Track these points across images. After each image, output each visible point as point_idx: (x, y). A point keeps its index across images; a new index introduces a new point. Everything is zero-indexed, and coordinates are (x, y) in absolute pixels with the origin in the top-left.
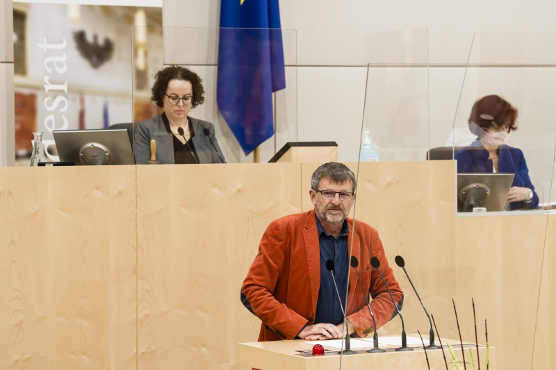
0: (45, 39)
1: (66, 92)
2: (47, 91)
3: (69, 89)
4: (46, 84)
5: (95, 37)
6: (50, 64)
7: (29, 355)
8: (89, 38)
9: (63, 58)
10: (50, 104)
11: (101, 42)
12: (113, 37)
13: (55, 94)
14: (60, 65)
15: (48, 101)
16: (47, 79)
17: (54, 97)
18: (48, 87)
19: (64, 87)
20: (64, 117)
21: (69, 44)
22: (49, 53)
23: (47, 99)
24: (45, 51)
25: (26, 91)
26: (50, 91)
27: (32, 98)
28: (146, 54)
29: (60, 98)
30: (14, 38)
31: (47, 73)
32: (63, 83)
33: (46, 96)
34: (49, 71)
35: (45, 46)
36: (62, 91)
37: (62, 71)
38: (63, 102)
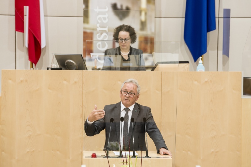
0: (98, 7)
1: (107, 31)
2: (98, 31)
3: (108, 30)
4: (98, 28)
5: (122, 6)
6: (100, 19)
7: (33, 150)
8: (119, 6)
9: (106, 16)
10: (99, 37)
11: (124, 8)
12: (130, 6)
13: (102, 32)
14: (105, 19)
15: (99, 35)
16: (98, 25)
17: (102, 34)
18: (99, 29)
19: (106, 29)
20: (106, 43)
21: (109, 9)
22: (99, 13)
23: (98, 35)
24: (98, 12)
25: (88, 31)
26: (99, 31)
27: (92, 34)
28: (146, 14)
29: (104, 34)
30: (84, 6)
31: (98, 23)
32: (105, 27)
33: (98, 33)
34: (99, 21)
35: (97, 10)
36: (105, 31)
37: (105, 22)
38: (106, 36)
